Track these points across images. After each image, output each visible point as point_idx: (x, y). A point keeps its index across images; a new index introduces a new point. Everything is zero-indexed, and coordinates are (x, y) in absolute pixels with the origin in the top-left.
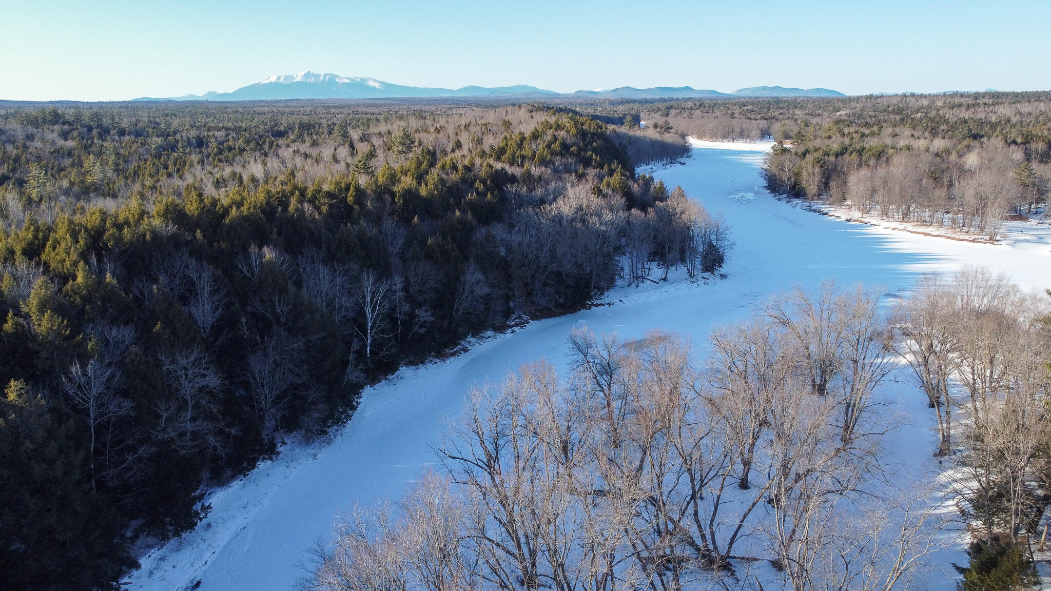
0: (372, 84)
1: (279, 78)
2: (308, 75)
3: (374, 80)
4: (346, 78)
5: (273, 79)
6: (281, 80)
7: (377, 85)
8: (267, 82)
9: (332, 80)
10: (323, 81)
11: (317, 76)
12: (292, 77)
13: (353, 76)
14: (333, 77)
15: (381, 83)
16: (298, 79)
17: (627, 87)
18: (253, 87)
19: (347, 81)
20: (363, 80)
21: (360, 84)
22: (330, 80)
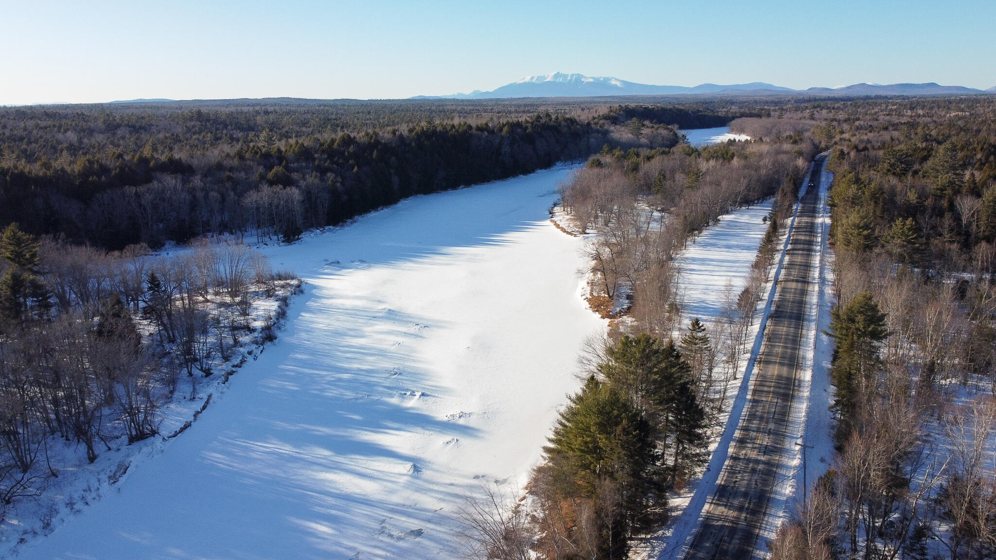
0: (613, 82)
1: (532, 78)
2: (557, 75)
3: (616, 79)
4: (591, 78)
5: (528, 79)
6: (534, 80)
7: (618, 84)
8: (521, 82)
9: (578, 80)
10: (570, 81)
11: (565, 76)
12: (544, 77)
13: (597, 76)
14: (579, 76)
15: (623, 82)
16: (548, 80)
17: (864, 84)
18: (511, 86)
19: (591, 80)
20: (607, 80)
21: (603, 83)
22: (576, 80)
